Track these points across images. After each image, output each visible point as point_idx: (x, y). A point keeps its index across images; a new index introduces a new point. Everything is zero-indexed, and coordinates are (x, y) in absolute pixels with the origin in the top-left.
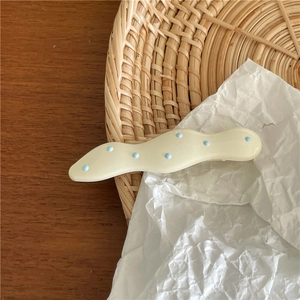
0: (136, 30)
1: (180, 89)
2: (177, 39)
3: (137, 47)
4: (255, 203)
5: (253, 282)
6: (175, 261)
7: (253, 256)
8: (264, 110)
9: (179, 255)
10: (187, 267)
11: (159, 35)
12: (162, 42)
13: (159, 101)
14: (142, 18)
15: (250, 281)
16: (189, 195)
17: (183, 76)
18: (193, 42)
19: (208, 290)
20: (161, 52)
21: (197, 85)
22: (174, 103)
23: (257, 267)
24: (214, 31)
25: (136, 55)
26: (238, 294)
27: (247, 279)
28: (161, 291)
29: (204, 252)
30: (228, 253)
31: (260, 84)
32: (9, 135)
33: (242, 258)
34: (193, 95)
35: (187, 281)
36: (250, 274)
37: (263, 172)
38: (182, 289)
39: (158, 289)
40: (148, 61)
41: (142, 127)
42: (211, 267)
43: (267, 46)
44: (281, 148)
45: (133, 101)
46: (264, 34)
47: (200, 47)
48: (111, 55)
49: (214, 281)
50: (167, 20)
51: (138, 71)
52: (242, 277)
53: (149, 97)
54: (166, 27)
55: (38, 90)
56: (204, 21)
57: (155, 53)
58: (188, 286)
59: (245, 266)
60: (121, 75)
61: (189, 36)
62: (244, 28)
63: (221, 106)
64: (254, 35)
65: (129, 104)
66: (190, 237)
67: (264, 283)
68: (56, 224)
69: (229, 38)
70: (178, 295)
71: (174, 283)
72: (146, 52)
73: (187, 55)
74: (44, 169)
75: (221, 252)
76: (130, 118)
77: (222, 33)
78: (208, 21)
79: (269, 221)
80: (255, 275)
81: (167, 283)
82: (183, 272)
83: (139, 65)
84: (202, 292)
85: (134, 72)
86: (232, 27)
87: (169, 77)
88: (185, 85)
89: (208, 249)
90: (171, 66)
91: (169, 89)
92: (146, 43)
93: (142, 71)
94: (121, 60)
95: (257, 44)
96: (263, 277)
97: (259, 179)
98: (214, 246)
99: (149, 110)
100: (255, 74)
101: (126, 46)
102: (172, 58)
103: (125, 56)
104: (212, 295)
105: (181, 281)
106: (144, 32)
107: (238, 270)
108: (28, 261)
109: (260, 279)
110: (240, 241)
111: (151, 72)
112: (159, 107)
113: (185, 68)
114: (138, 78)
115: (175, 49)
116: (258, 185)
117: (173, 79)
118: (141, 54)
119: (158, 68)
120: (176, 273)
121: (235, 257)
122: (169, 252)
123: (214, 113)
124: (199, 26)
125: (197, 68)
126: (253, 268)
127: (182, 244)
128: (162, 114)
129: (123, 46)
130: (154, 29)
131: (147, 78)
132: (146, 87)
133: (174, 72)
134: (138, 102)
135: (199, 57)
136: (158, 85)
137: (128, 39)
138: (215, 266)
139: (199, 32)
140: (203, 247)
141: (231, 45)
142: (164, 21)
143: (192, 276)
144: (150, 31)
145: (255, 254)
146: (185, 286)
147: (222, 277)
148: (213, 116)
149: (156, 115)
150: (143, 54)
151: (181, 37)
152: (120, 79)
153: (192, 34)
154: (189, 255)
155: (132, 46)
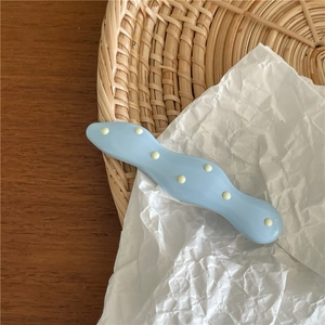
0: (132, 15)
1: (182, 81)
2: (179, 25)
3: (133, 34)
5: (260, 301)
6: (174, 280)
7: (259, 273)
8: (273, 105)
9: (180, 272)
10: (189, 285)
11: (159, 21)
12: (162, 28)
13: (159, 96)
14: (139, 1)
15: (256, 300)
17: (185, 68)
18: (196, 29)
19: (211, 311)
20: (161, 40)
21: (202, 78)
22: (175, 98)
23: (263, 285)
24: (220, 15)
25: (133, 44)
26: (243, 315)
27: (252, 298)
28: (161, 312)
29: (207, 269)
30: (233, 270)
31: (270, 74)
33: (247, 277)
34: (197, 88)
35: (189, 301)
36: (255, 293)
38: (184, 310)
39: (157, 309)
40: (146, 50)
42: (215, 286)
43: (280, 33)
45: (129, 96)
46: (276, 19)
47: (205, 34)
48: (104, 43)
49: (218, 301)
50: (167, 4)
51: (134, 62)
52: (248, 297)
53: (147, 91)
54: (167, 11)
55: (22, 84)
56: (209, 4)
57: (153, 41)
58: (190, 308)
59: (250, 284)
60: (115, 66)
61: (192, 21)
62: (254, 11)
63: (223, 99)
64: (266, 20)
65: (125, 99)
66: (191, 251)
67: (271, 303)
68: (45, 235)
69: (237, 24)
70: (180, 317)
71: (175, 303)
72: (144, 40)
73: (190, 43)
74: (31, 174)
75: (224, 269)
76: (126, 115)
77: (229, 18)
78: (213, 4)
80: (261, 294)
81: (167, 303)
82: (185, 291)
83: (136, 55)
84: (205, 313)
85: (130, 63)
86: (241, 11)
87: (170, 68)
88: (188, 77)
89: (212, 265)
90: (171, 56)
92: (143, 30)
93: (139, 62)
94: (115, 50)
95: (269, 30)
96: (270, 296)
98: (218, 262)
99: (146, 105)
100: (264, 63)
101: (121, 33)
102: (173, 46)
103: (120, 45)
104: (216, 316)
105: (182, 301)
106: (141, 16)
107: (242, 290)
109: (267, 298)
111: (149, 63)
112: (159, 102)
113: (188, 58)
114: (134, 70)
115: (176, 35)
117: (174, 70)
118: (137, 42)
119: (157, 57)
120: (177, 292)
121: (238, 275)
122: (169, 269)
123: (215, 106)
124: (203, 10)
125: (201, 58)
126: (259, 286)
127: (184, 259)
128: (162, 110)
129: (118, 33)
130: (153, 13)
131: (144, 69)
132: (144, 80)
133: (175, 62)
135: (203, 46)
136: (158, 78)
137: (123, 25)
138: (219, 285)
139: (203, 17)
140: (205, 264)
141: (239, 31)
142: (163, 4)
143: (194, 296)
144: (148, 16)
145: (261, 270)
146: (187, 306)
147: (225, 297)
148: (215, 110)
149: (155, 112)
150: (141, 42)
151: (183, 23)
152: (114, 71)
153: (195, 18)
154: (190, 272)
155: (128, 33)
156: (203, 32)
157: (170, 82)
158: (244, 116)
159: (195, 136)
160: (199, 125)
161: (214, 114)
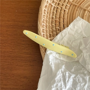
0: (48, 5)
1: (61, 23)
2: (60, 8)
3: (48, 10)
4: (80, 61)
5: (81, 85)
6: (57, 78)
7: (81, 77)
9: (58, 76)
10: (61, 80)
11: (55, 7)
12: (56, 9)
13: (54, 27)
14: (50, 1)
15: (80, 84)
16: (60, 58)
17: (62, 20)
18: (65, 9)
19: (67, 87)
20: (55, 12)
22: (59, 28)
23: (82, 80)
24: (72, 6)
25: (48, 13)
27: (79, 84)
28: (53, 87)
29: (66, 75)
30: (73, 76)
32: (2, 38)
33: (77, 78)
35: (61, 84)
36: (80, 82)
37: (83, 51)
38: (60, 87)
39: (52, 87)
40: (51, 15)
41: (49, 35)
42: (68, 80)
43: (88, 11)
44: (89, 45)
45: (46, 27)
46: (87, 7)
47: (67, 11)
48: (40, 12)
49: (69, 84)
50: (57, 2)
51: (48, 18)
52: (78, 83)
53: (51, 26)
54: (57, 4)
56: (69, 3)
57: (53, 12)
58: (62, 86)
59: (78, 80)
60: (43, 19)
61: (64, 7)
62: (81, 5)
63: (70, 31)
64: (84, 7)
65: (45, 28)
66: (61, 71)
67: (84, 85)
68: (17, 66)
69: (76, 8)
70: (59, 89)
71: (57, 85)
72: (51, 12)
73: (63, 13)
74: (13, 49)
75: (71, 75)
76: (46, 32)
77: (74, 7)
78: (70, 3)
79: (85, 67)
80: (82, 83)
81: (55, 85)
82: (60, 81)
83: (48, 16)
84: (66, 88)
85: (47, 18)
86: (78, 5)
87: (57, 20)
88: (63, 22)
89: (67, 74)
90: (58, 17)
91: (57, 23)
92: (51, 9)
93: (49, 18)
94: (43, 14)
95: (85, 10)
96: (84, 83)
97: (82, 54)
98: (69, 74)
99: (51, 30)
100: (81, 21)
101: (45, 10)
102: (58, 14)
103: (44, 13)
104: (69, 89)
105: (59, 84)
106: (50, 6)
107: (76, 81)
108: (8, 77)
109: (83, 84)
110: (76, 72)
111: (52, 18)
112: (54, 29)
113: (63, 17)
114: (48, 20)
115: (60, 11)
116: (82, 55)
117: (59, 20)
118: (49, 12)
119: (54, 17)
120: (58, 82)
121: (75, 77)
122: (55, 76)
124: (67, 4)
125: (66, 17)
126: (81, 80)
127: (59, 73)
128: (55, 31)
129: (44, 10)
130: (53, 5)
131: (51, 20)
132: (50, 23)
133: (59, 18)
134: (48, 27)
135: (67, 14)
136: (54, 22)
137: (45, 8)
138: (69, 80)
139: (67, 6)
140: (66, 74)
141: (77, 10)
142: (56, 3)
143: (62, 83)
144: (52, 5)
145: (81, 76)
146: (61, 86)
147: (71, 84)
148: (67, 34)
149: (53, 32)
150: (50, 12)
151: (61, 8)
152: (43, 20)
153: (65, 7)
154: (61, 76)
155: (46, 10)
156: (67, 10)
157: (58, 23)
158: (75, 36)
159: (62, 41)
160: (63, 38)
161: (67, 35)
